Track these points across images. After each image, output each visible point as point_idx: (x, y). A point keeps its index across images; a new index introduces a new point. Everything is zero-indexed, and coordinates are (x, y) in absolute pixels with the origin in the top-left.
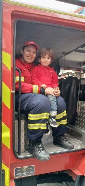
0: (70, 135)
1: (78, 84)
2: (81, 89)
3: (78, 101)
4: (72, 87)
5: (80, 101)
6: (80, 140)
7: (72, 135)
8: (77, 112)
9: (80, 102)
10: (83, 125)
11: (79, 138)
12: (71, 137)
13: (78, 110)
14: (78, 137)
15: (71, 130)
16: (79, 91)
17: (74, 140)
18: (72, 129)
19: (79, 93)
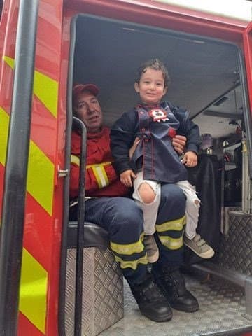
0: (209, 289)
1: (220, 169)
2: (226, 179)
3: (222, 208)
4: (207, 177)
5: (227, 206)
6: (236, 301)
7: (213, 289)
8: (222, 232)
9: (227, 208)
10: (240, 263)
11: (233, 297)
12: (212, 292)
13: (224, 228)
14: (231, 293)
15: (211, 275)
16: (223, 183)
17: (222, 302)
18: (212, 272)
19: (223, 189)
